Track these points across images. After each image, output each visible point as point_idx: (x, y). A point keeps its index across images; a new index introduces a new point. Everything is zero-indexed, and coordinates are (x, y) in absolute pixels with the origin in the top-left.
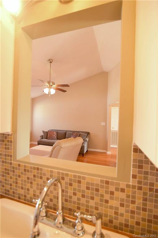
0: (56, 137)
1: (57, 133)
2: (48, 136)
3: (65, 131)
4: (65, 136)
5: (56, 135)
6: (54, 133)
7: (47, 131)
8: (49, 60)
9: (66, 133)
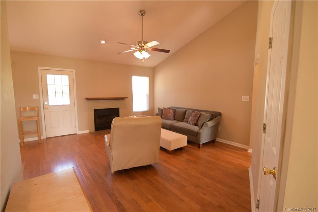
0: (172, 117)
1: (175, 111)
2: (163, 115)
3: (185, 110)
4: (185, 115)
5: (173, 114)
6: (170, 111)
7: (163, 108)
8: (140, 12)
9: (186, 111)
